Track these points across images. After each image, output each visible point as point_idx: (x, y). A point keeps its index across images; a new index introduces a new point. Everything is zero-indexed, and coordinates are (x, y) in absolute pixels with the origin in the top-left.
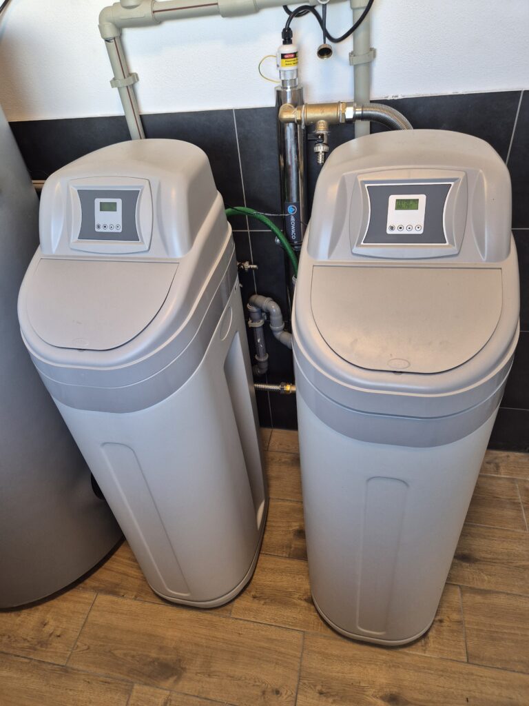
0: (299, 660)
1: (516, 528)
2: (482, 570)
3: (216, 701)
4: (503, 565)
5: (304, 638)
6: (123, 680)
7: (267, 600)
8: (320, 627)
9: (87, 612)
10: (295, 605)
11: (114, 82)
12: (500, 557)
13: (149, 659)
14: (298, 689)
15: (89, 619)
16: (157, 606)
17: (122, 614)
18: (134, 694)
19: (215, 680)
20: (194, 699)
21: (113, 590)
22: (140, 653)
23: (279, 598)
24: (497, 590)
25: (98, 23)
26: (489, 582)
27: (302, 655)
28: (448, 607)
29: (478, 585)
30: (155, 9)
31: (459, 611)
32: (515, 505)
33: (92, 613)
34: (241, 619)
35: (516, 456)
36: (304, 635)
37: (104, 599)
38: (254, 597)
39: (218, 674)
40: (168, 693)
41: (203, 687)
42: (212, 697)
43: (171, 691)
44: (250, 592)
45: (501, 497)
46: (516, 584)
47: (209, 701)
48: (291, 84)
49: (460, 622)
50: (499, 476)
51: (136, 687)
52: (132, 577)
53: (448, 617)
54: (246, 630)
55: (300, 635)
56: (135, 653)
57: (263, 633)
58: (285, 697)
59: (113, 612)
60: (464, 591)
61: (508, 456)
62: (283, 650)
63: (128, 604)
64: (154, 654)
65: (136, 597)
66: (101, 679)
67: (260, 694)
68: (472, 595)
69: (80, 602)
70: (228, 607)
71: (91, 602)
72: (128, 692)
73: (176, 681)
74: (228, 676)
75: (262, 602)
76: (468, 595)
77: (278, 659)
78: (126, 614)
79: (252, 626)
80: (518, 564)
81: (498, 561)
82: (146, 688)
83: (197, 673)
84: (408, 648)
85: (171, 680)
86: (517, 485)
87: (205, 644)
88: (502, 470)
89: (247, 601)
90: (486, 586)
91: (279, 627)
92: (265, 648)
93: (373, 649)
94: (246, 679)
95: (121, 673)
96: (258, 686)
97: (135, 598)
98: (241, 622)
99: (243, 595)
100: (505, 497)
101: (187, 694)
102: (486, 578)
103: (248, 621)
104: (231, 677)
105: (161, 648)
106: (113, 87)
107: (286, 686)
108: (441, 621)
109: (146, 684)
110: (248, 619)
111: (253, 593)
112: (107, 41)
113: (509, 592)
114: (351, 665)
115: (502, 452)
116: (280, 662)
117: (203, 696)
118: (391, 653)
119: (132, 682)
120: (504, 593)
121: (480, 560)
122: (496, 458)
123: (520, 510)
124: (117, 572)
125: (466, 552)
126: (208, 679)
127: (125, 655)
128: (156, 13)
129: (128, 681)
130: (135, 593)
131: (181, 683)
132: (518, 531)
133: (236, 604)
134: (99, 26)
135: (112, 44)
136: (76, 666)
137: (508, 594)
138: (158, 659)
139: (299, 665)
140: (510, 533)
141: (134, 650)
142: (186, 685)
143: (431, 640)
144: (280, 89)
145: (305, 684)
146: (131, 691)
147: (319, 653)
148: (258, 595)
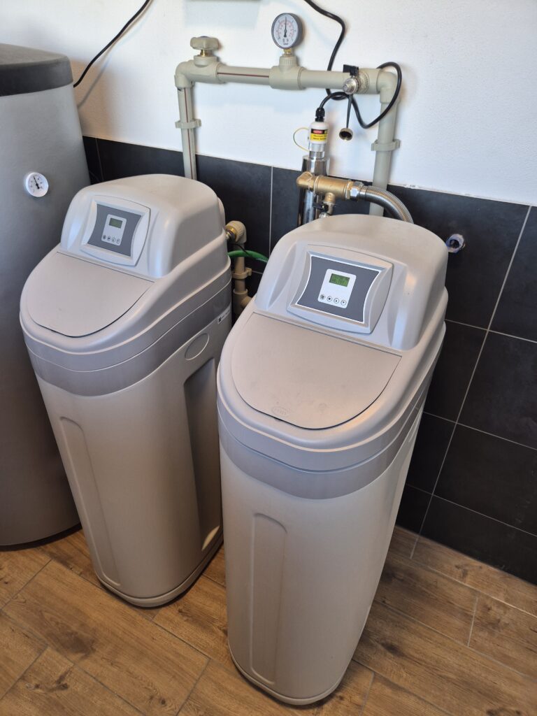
0: (195, 682)
1: (456, 639)
2: (403, 666)
3: (108, 689)
4: (428, 670)
5: (208, 664)
6: (40, 639)
7: (190, 619)
8: (226, 660)
9: (37, 572)
10: (213, 631)
11: (178, 124)
12: (428, 660)
13: (69, 631)
14: (183, 706)
15: (36, 578)
16: (95, 587)
17: (64, 583)
18: (44, 654)
19: (115, 670)
20: (91, 679)
21: (65, 561)
22: (64, 622)
23: (201, 621)
24: (410, 690)
25: (174, 74)
26: (406, 680)
27: (199, 679)
28: (354, 688)
29: (394, 680)
30: (220, 71)
31: (363, 695)
32: (466, 616)
33: (41, 574)
34: (160, 626)
35: (489, 570)
36: (209, 661)
37: (55, 566)
38: (180, 611)
39: (120, 666)
40: (72, 665)
41: (102, 672)
42: (106, 683)
43: (75, 664)
44: (178, 605)
45: (456, 604)
46: (433, 691)
47: (102, 686)
48: (317, 155)
49: (360, 706)
50: (463, 583)
51: (49, 649)
52: (86, 556)
53: (351, 698)
54: (160, 637)
55: (205, 660)
56: (59, 621)
57: (174, 646)
58: (169, 709)
59: (57, 579)
60: (376, 678)
61: (481, 567)
62: (184, 667)
63: (72, 577)
64: (74, 627)
65: (81, 573)
66: (24, 631)
67: (148, 697)
68: (383, 686)
69: (35, 561)
70: (154, 611)
71: (44, 564)
72: (40, 652)
73: (82, 658)
74: (128, 671)
75: (185, 618)
76: (379, 684)
77: (176, 673)
78: (67, 586)
79: (167, 636)
80: (443, 674)
81: (423, 663)
82: (56, 654)
83: (103, 658)
84: (298, 711)
85: (80, 655)
86: (477, 599)
87: (120, 636)
88: (468, 579)
89: (172, 613)
90: (401, 683)
91: (190, 645)
92: (170, 660)
93: (266, 699)
94: (142, 680)
95: (41, 633)
96: (149, 689)
97: (80, 575)
98: (160, 629)
99: (172, 606)
100: (459, 606)
101: (87, 673)
102: (404, 675)
103: (165, 630)
104: (130, 673)
105: (82, 625)
106: (176, 127)
107: (174, 700)
108: (342, 698)
109: (57, 650)
110: (166, 629)
111: (180, 607)
112: (179, 89)
113: (422, 697)
114: (240, 704)
115: (476, 561)
116: (177, 677)
117: (100, 679)
118: (282, 708)
119: (47, 645)
120: (416, 695)
121: (406, 656)
122: (467, 565)
123: (470, 624)
124: (76, 547)
125: (396, 643)
126: (110, 667)
127: (51, 619)
128: (220, 75)
129: (44, 642)
130: (82, 570)
131: (86, 661)
132: (459, 642)
133: (162, 611)
134: (175, 76)
135: (183, 93)
136: (9, 613)
137: (419, 698)
138: (76, 633)
139: (193, 686)
140: (448, 641)
141: (60, 618)
142: (89, 665)
143: (324, 712)
144: (307, 158)
145: (190, 705)
146: (43, 651)
147: (215, 683)
148: (183, 611)
